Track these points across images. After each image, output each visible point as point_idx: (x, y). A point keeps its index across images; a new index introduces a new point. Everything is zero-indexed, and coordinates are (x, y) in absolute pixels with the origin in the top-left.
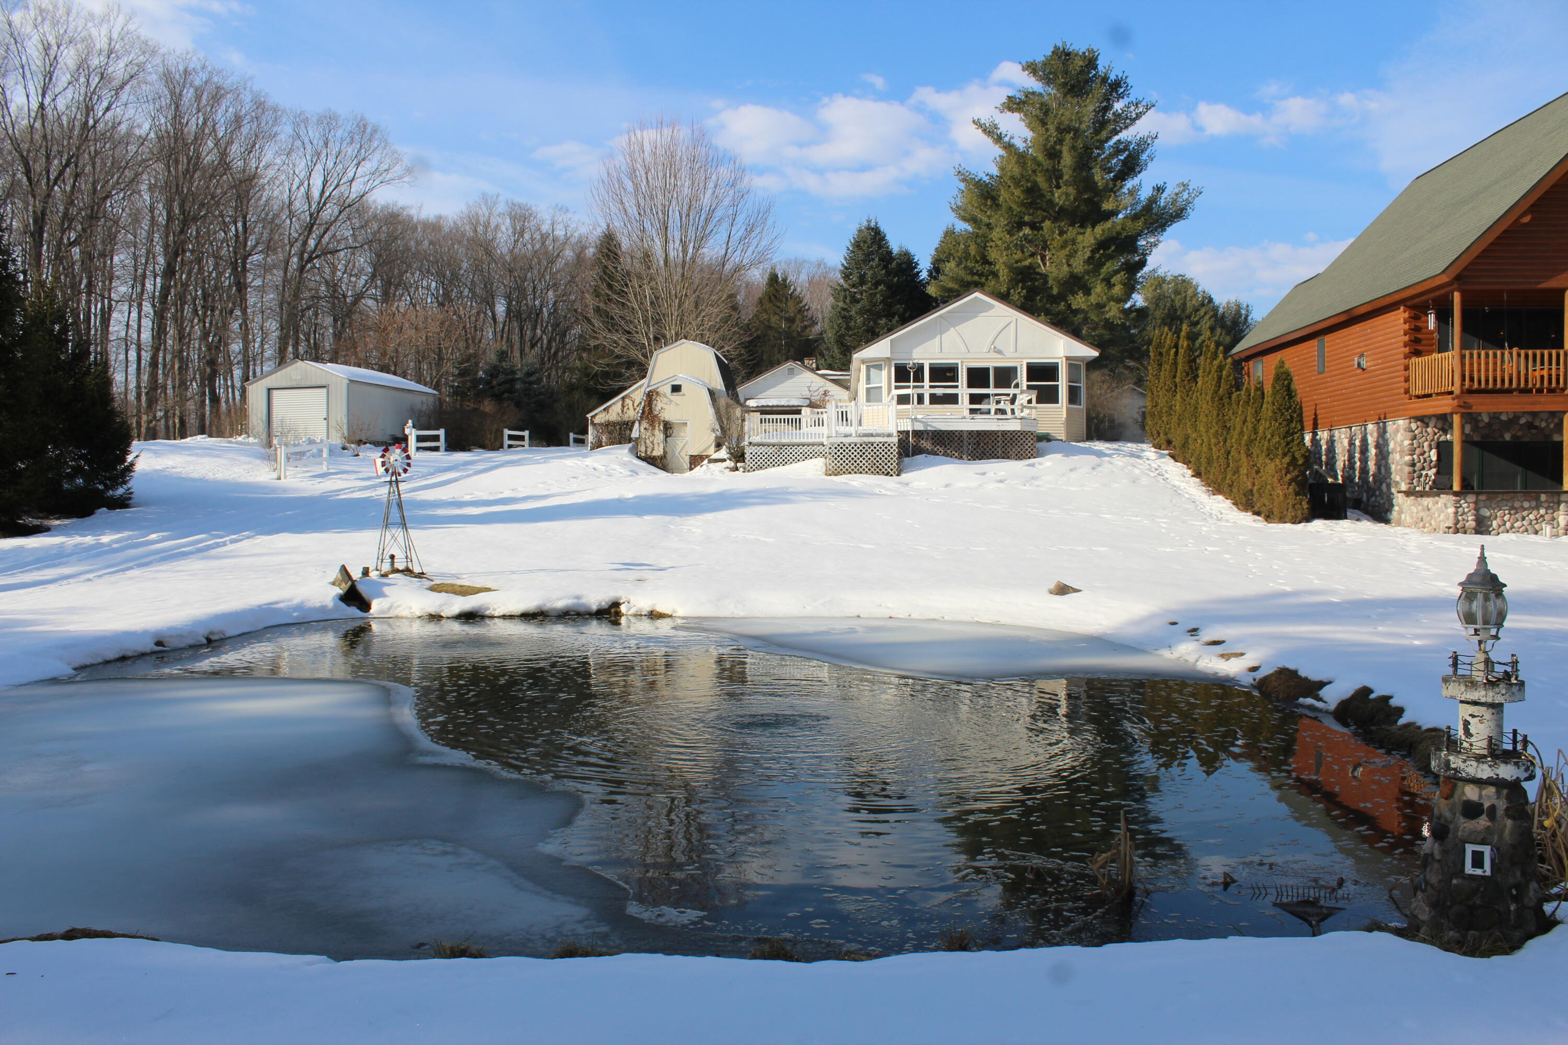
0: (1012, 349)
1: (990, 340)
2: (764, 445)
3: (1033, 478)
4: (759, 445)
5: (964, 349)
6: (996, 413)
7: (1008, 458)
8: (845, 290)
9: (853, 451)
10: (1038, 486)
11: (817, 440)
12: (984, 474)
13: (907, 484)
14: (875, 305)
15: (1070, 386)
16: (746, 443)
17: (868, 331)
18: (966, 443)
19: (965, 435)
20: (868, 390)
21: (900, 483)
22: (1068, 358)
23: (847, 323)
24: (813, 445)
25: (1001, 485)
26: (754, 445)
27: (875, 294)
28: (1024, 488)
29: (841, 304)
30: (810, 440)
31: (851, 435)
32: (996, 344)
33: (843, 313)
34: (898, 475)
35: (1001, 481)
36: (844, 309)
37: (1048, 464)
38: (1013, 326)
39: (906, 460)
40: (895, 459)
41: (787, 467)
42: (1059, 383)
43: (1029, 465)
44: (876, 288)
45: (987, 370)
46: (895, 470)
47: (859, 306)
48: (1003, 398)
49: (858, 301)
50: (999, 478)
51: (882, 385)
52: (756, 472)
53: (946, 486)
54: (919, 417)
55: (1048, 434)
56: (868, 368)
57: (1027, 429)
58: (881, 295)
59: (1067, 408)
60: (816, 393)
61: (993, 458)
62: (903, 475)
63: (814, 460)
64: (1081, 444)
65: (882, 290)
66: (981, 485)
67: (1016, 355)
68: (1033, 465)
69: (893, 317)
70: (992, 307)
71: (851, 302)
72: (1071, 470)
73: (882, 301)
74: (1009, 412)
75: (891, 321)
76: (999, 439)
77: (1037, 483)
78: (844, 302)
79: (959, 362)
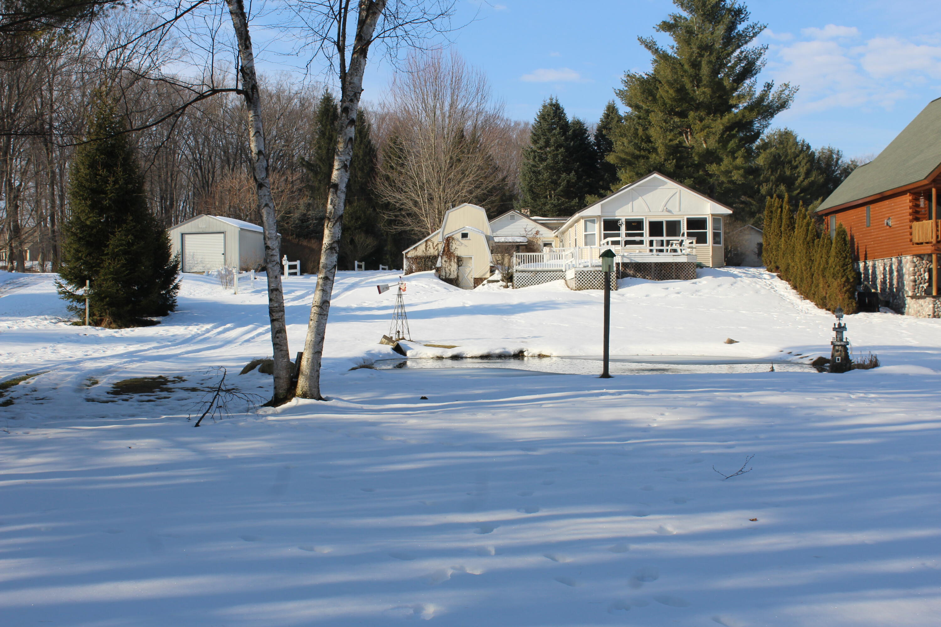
0: (677, 209)
1: (663, 204)
2: (525, 272)
3: (697, 291)
4: (522, 272)
5: (647, 210)
6: (670, 252)
7: (679, 279)
8: (535, 152)
9: (589, 276)
10: (700, 296)
11: (559, 268)
12: (667, 289)
13: (623, 295)
14: (557, 163)
15: (714, 233)
16: (515, 271)
17: (552, 182)
18: (653, 270)
19: (653, 266)
20: (586, 236)
21: (619, 294)
22: (712, 215)
23: (536, 177)
24: (556, 271)
25: (679, 295)
26: (519, 272)
27: (557, 155)
28: (692, 297)
29: (531, 162)
30: (554, 269)
31: (588, 266)
32: (667, 206)
33: (533, 168)
34: (616, 290)
35: (678, 293)
36: (533, 166)
37: (705, 282)
38: (678, 194)
39: (620, 280)
40: (614, 280)
41: (540, 285)
42: (707, 231)
43: (693, 283)
44: (558, 150)
45: (662, 223)
46: (614, 287)
47: (545, 164)
48: (675, 242)
49: (545, 160)
50: (677, 291)
51: (595, 232)
52: (521, 289)
53: (647, 296)
54: (626, 254)
55: (700, 263)
56: (586, 222)
57: (690, 261)
58: (562, 156)
59: (713, 247)
60: (530, 233)
61: (670, 279)
62: (619, 290)
63: (557, 281)
64: (721, 269)
65: (562, 152)
66: (667, 295)
67: (679, 213)
68: (695, 283)
69: (571, 172)
70: (665, 183)
71: (539, 161)
72: (719, 286)
73: (562, 160)
74: (679, 251)
75: (569, 175)
76: (673, 267)
77: (699, 294)
78: (534, 160)
79: (644, 218)
